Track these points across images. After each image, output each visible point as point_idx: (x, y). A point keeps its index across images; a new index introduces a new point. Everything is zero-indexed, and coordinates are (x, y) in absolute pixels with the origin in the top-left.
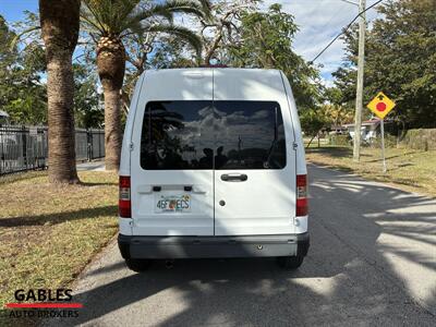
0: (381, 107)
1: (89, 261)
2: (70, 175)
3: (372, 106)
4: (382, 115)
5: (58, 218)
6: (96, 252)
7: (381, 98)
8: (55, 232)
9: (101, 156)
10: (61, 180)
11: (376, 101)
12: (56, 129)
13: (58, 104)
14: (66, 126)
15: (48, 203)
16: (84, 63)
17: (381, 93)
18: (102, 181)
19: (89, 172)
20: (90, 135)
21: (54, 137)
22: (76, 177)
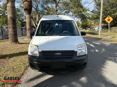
0: (109, 20)
1: (23, 74)
2: (16, 41)
3: (106, 20)
4: (109, 22)
5: (12, 56)
6: (25, 70)
7: (109, 17)
8: (10, 61)
9: (25, 35)
10: (13, 42)
11: (107, 18)
12: (10, 26)
13: (11, 17)
14: (13, 25)
15: (8, 50)
16: (19, 8)
17: (109, 16)
18: (26, 43)
19: (22, 40)
20: (22, 29)
21: (10, 28)
22: (18, 41)
